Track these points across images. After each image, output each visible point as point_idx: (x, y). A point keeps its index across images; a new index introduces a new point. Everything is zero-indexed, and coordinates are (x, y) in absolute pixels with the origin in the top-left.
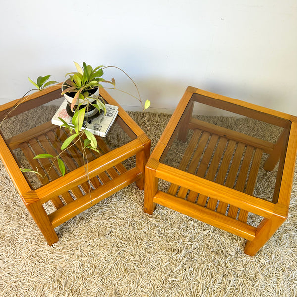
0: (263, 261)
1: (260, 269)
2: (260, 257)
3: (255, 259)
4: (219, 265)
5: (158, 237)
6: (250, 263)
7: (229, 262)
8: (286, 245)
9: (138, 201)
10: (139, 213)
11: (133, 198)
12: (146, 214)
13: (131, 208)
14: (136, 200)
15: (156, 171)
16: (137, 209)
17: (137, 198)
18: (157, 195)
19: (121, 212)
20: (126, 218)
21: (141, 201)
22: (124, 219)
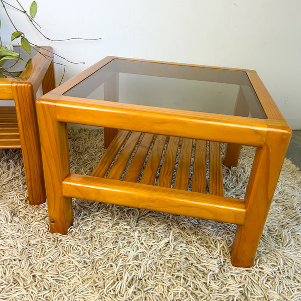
0: (267, 270)
1: (269, 283)
2: (261, 266)
3: (254, 270)
4: (197, 289)
5: (77, 264)
6: (248, 279)
7: (212, 282)
8: (292, 243)
9: (42, 219)
10: (41, 234)
11: (32, 217)
12: (55, 234)
13: (27, 230)
14: (38, 218)
15: (57, 104)
16: (39, 230)
17: (40, 215)
18: (68, 178)
19: (7, 237)
20: (15, 245)
21: (47, 218)
22: (13, 246)
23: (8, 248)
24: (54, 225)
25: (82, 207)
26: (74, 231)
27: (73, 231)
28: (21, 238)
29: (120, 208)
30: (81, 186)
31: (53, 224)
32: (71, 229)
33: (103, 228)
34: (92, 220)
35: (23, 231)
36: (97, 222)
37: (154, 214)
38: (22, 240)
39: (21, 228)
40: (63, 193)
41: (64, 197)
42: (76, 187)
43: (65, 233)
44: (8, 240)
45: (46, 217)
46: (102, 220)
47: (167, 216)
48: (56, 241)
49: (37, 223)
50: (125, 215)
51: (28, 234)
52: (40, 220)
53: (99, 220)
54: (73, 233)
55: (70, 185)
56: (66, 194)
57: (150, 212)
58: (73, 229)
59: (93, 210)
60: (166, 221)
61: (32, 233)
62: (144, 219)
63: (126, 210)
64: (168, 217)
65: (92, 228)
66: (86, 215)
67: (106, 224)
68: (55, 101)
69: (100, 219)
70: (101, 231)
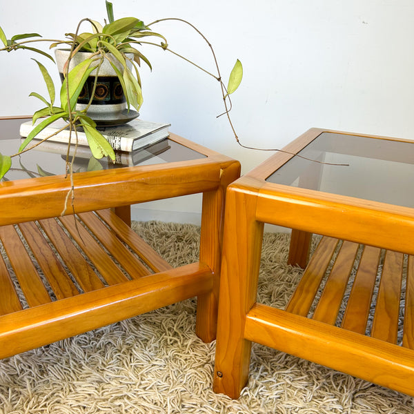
9: (200, 366)
10: (200, 392)
11: (186, 360)
12: (221, 395)
13: (179, 381)
14: (195, 362)
15: (260, 195)
16: (196, 384)
17: (198, 358)
18: (253, 310)
19: (150, 386)
20: (162, 402)
21: (206, 366)
22: (159, 404)
23: (152, 406)
24: (222, 381)
25: (259, 356)
26: (250, 397)
27: (247, 395)
28: (170, 391)
29: (323, 369)
30: (276, 328)
31: (220, 378)
32: (245, 391)
33: (295, 400)
34: (277, 382)
35: (173, 380)
36: (285, 386)
37: (382, 391)
38: (172, 397)
39: (171, 376)
40: (245, 333)
41: (245, 339)
42: (267, 328)
43: (235, 396)
44: (151, 393)
45: (206, 363)
46: (293, 384)
47: (406, 399)
48: (222, 408)
49: (193, 371)
50: (330, 384)
51: (180, 388)
52: (198, 367)
53: (287, 384)
54: (249, 400)
55: (257, 322)
56: (249, 335)
57: (373, 386)
58: (248, 393)
59: (277, 364)
60: (406, 407)
61: (187, 387)
62: (364, 397)
63: (332, 373)
64: (407, 401)
65: (278, 396)
66: (266, 370)
67: (300, 394)
68: (257, 190)
69: (289, 382)
70: (293, 404)
